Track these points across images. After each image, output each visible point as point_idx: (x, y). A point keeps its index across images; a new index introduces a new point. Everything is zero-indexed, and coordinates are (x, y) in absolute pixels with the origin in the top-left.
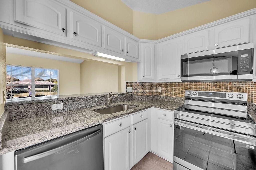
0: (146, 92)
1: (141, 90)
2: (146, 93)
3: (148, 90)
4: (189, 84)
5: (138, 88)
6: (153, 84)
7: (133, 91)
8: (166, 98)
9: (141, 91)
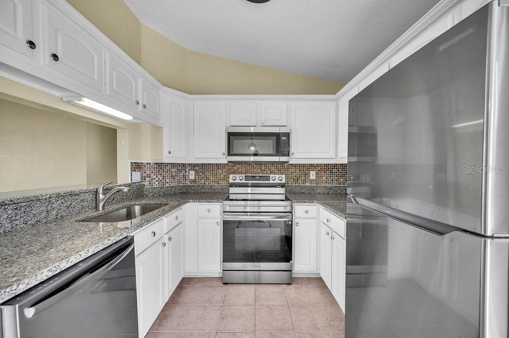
0: (168, 180)
1: (159, 176)
2: (168, 182)
3: (172, 176)
4: (234, 166)
5: (152, 172)
6: (180, 166)
7: (143, 179)
8: (203, 187)
9: (159, 179)
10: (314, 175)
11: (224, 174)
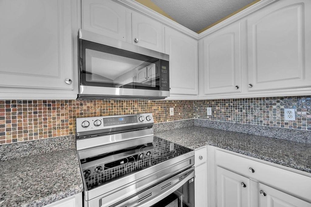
10: (173, 112)
11: (63, 118)
